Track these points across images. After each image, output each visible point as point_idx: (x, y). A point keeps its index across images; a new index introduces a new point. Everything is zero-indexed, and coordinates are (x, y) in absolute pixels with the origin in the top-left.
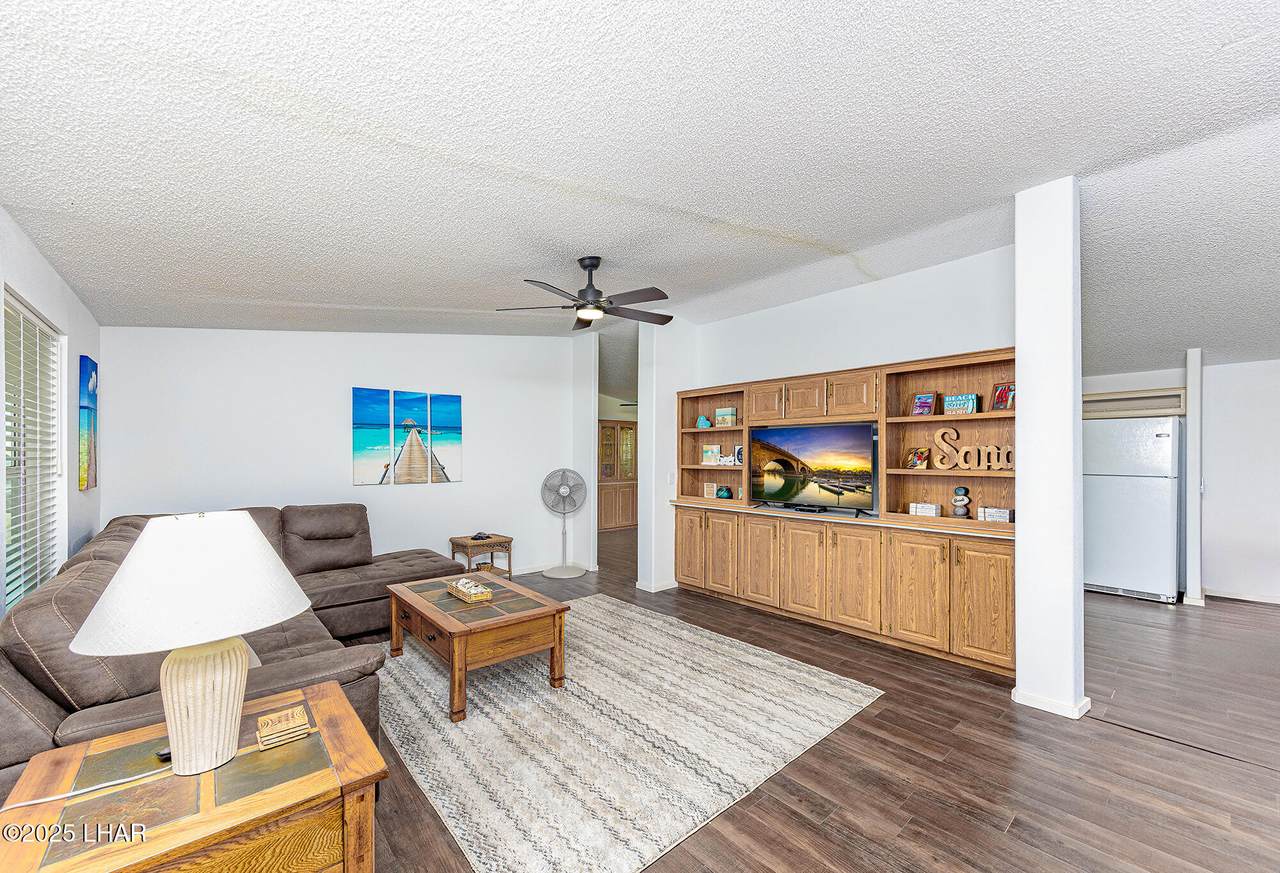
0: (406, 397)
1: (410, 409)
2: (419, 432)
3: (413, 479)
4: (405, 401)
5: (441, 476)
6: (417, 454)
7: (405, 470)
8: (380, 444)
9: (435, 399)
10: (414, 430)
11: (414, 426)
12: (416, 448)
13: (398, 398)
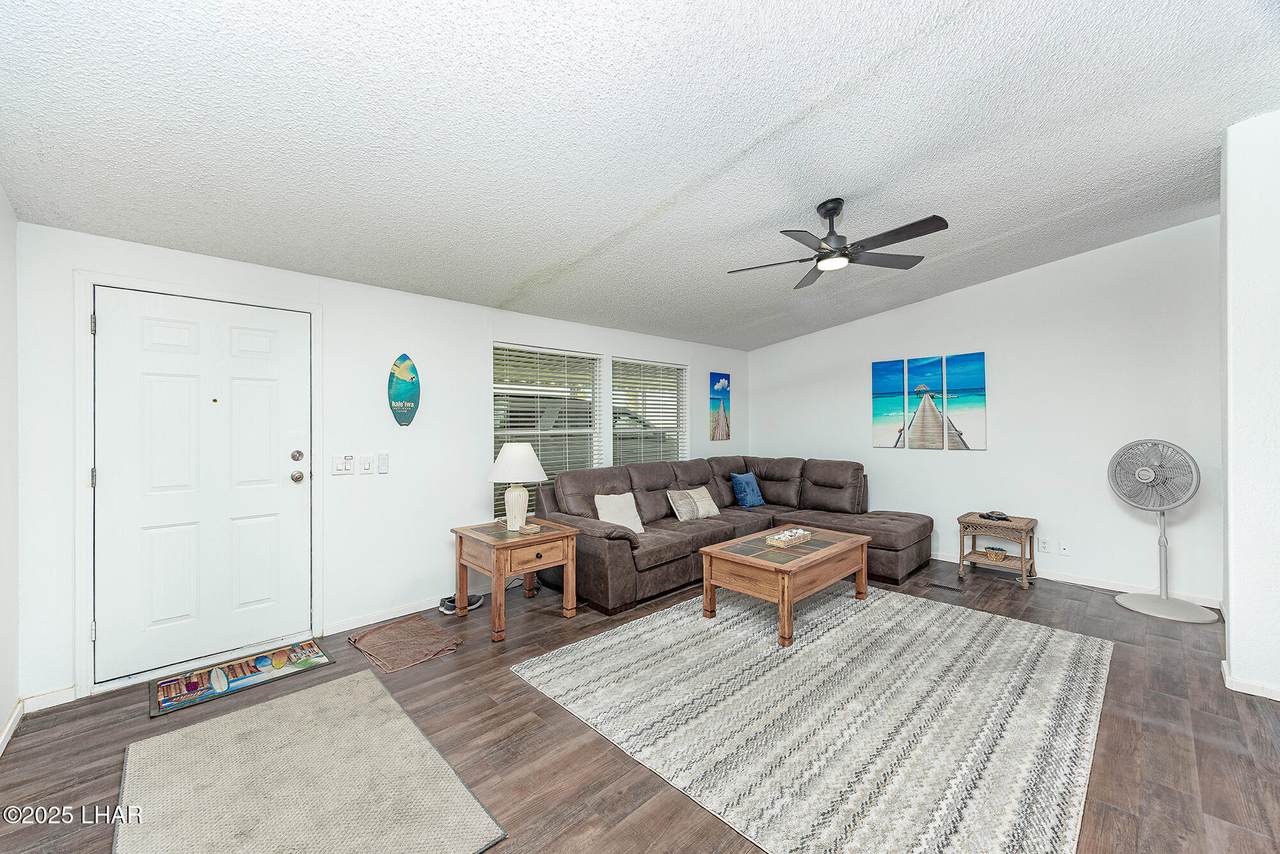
0: (919, 364)
1: (923, 375)
2: (932, 397)
3: (927, 444)
4: (919, 367)
5: (959, 443)
6: (930, 420)
7: (918, 434)
8: (894, 410)
9: (953, 361)
10: (926, 397)
11: (926, 392)
12: (929, 413)
13: (911, 365)
